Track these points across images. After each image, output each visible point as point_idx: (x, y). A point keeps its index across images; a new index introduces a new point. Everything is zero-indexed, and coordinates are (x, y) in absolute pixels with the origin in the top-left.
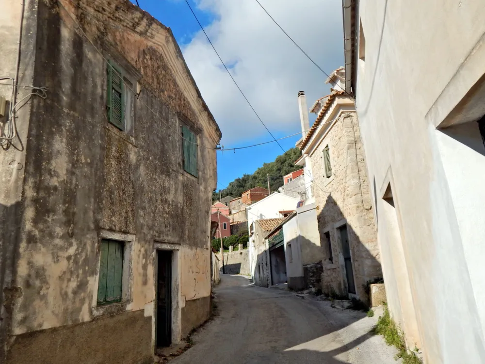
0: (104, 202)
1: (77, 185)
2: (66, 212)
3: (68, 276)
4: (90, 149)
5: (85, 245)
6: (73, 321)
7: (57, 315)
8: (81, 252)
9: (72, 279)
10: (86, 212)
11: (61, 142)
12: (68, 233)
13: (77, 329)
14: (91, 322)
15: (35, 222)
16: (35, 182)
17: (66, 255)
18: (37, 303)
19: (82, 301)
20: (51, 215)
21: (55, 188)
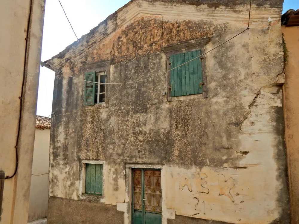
0: (82, 147)
1: (68, 143)
2: (64, 155)
3: (66, 179)
4: (75, 125)
5: (73, 167)
6: (69, 198)
7: (63, 193)
8: (71, 170)
9: (68, 181)
10: (73, 153)
11: (62, 128)
12: (65, 163)
13: (71, 201)
14: (77, 200)
15: (54, 160)
16: (53, 147)
17: (65, 171)
18: (56, 187)
19: (73, 191)
20: (58, 157)
21: (60, 147)
